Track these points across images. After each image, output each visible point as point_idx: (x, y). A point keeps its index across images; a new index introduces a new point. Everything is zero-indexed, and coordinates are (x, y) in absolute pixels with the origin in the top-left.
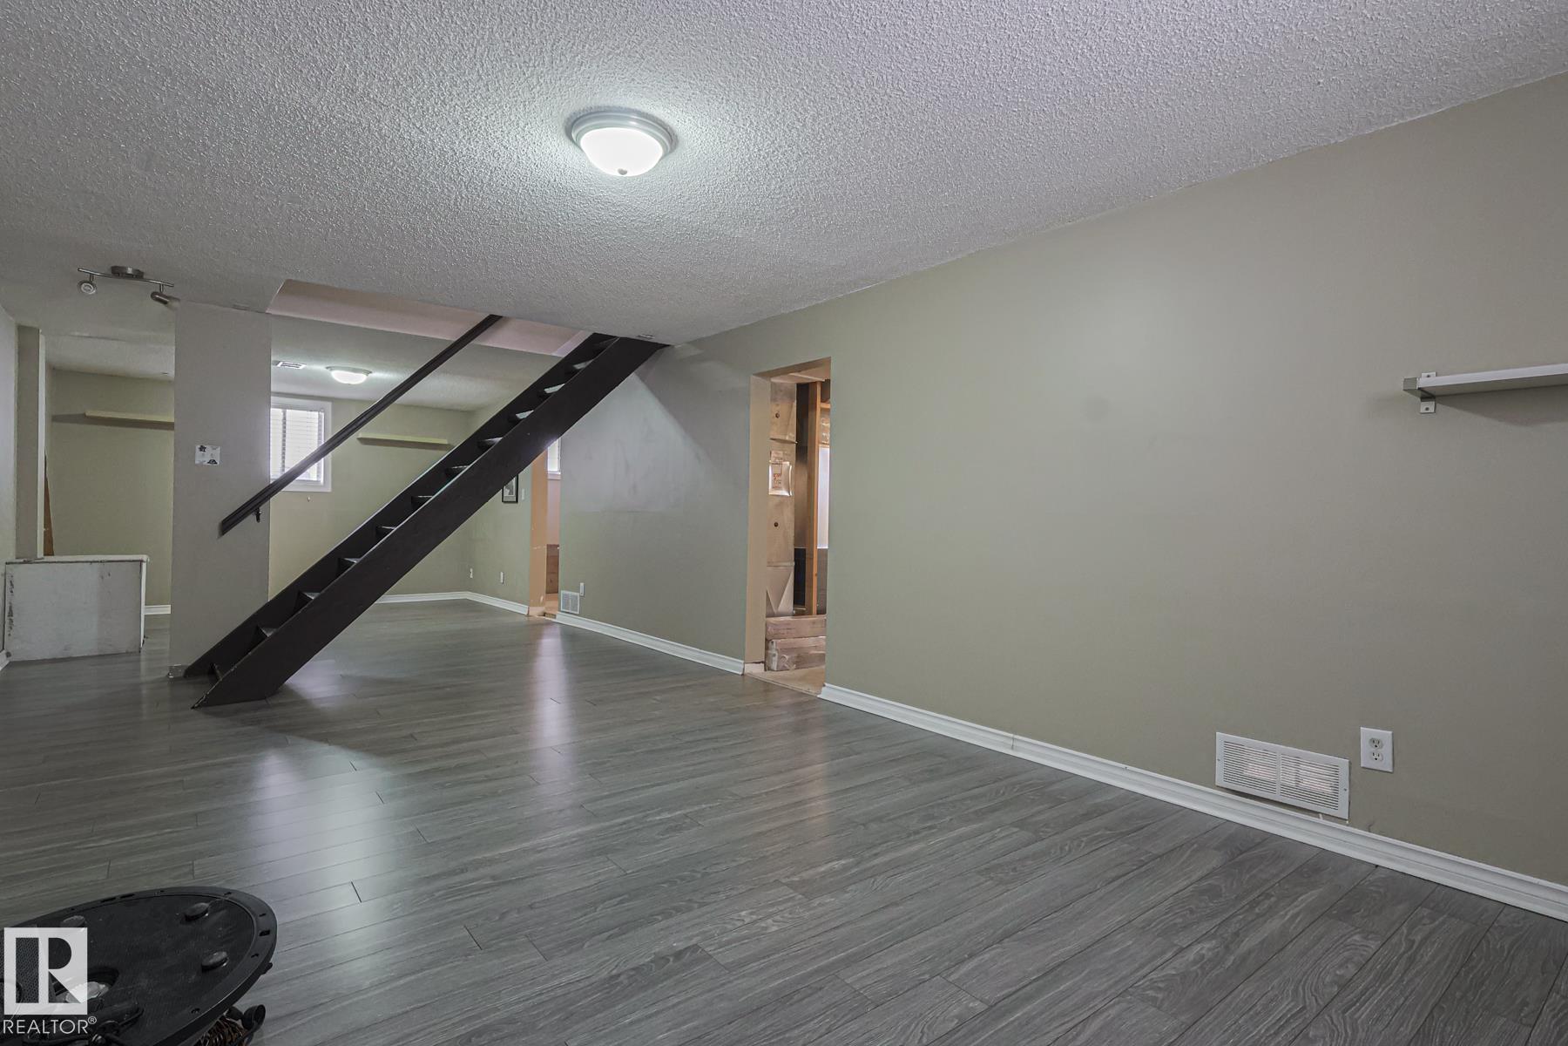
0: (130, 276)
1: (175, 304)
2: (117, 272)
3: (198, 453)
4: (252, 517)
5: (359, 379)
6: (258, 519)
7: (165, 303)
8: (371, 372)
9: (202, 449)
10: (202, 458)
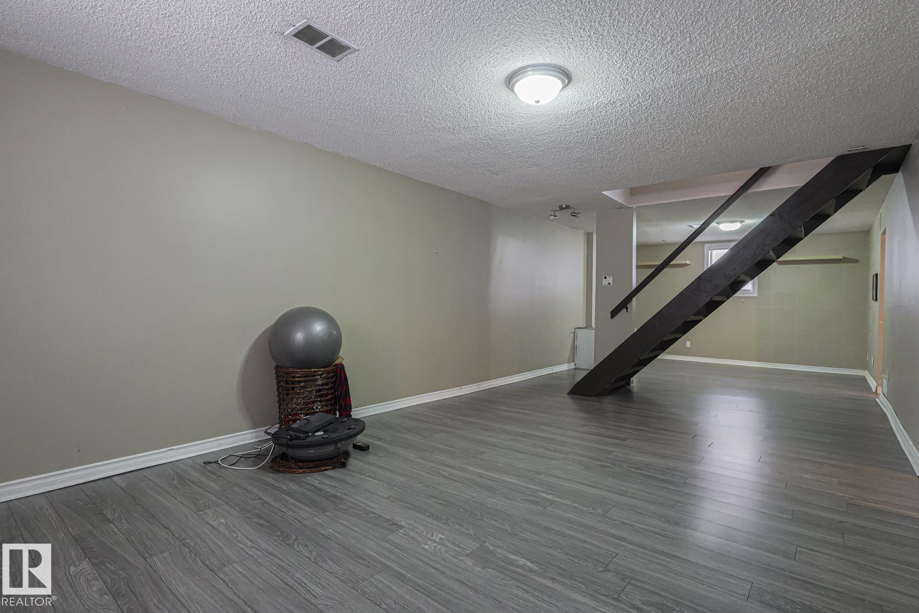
0: (565, 208)
1: (579, 215)
2: (561, 208)
3: (604, 280)
4: (625, 310)
5: (737, 226)
6: (627, 311)
7: (575, 216)
8: (744, 221)
9: (605, 278)
10: (605, 282)
